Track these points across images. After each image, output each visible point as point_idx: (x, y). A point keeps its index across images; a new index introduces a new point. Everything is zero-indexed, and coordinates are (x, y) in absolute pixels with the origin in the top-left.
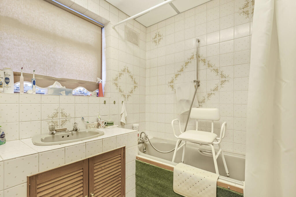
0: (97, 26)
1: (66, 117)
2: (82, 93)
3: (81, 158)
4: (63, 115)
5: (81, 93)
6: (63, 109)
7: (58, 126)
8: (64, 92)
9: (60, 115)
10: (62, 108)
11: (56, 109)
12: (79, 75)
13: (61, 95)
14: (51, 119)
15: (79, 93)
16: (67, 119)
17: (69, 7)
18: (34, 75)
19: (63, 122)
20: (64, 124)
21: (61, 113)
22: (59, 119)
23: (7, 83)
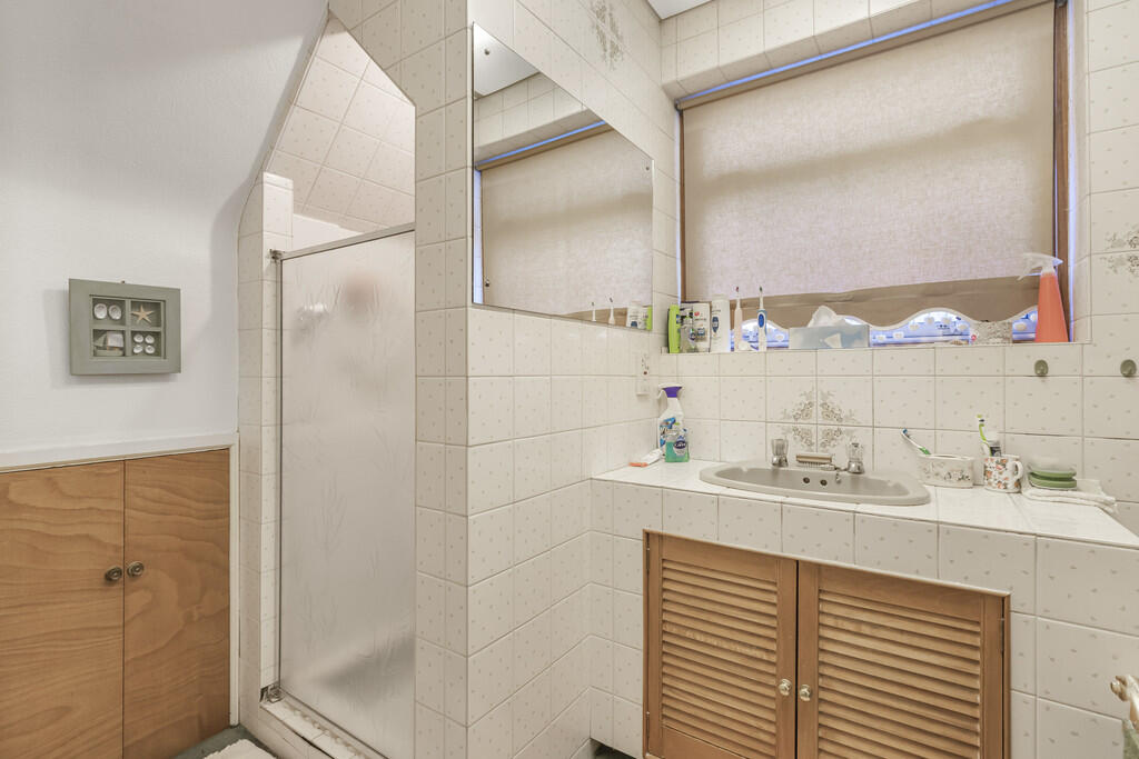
0: (1037, 8)
1: (840, 420)
2: (952, 331)
3: (766, 547)
4: (829, 413)
5: (946, 332)
6: (829, 394)
7: (813, 448)
8: (838, 336)
9: (820, 412)
10: (825, 391)
11: (805, 394)
12: (926, 262)
13: (828, 347)
14: (792, 420)
15: (941, 332)
16: (843, 428)
17: (873, 38)
18: (761, 300)
19: (830, 437)
20: (833, 442)
21: (822, 405)
22: (817, 425)
23: (715, 329)
